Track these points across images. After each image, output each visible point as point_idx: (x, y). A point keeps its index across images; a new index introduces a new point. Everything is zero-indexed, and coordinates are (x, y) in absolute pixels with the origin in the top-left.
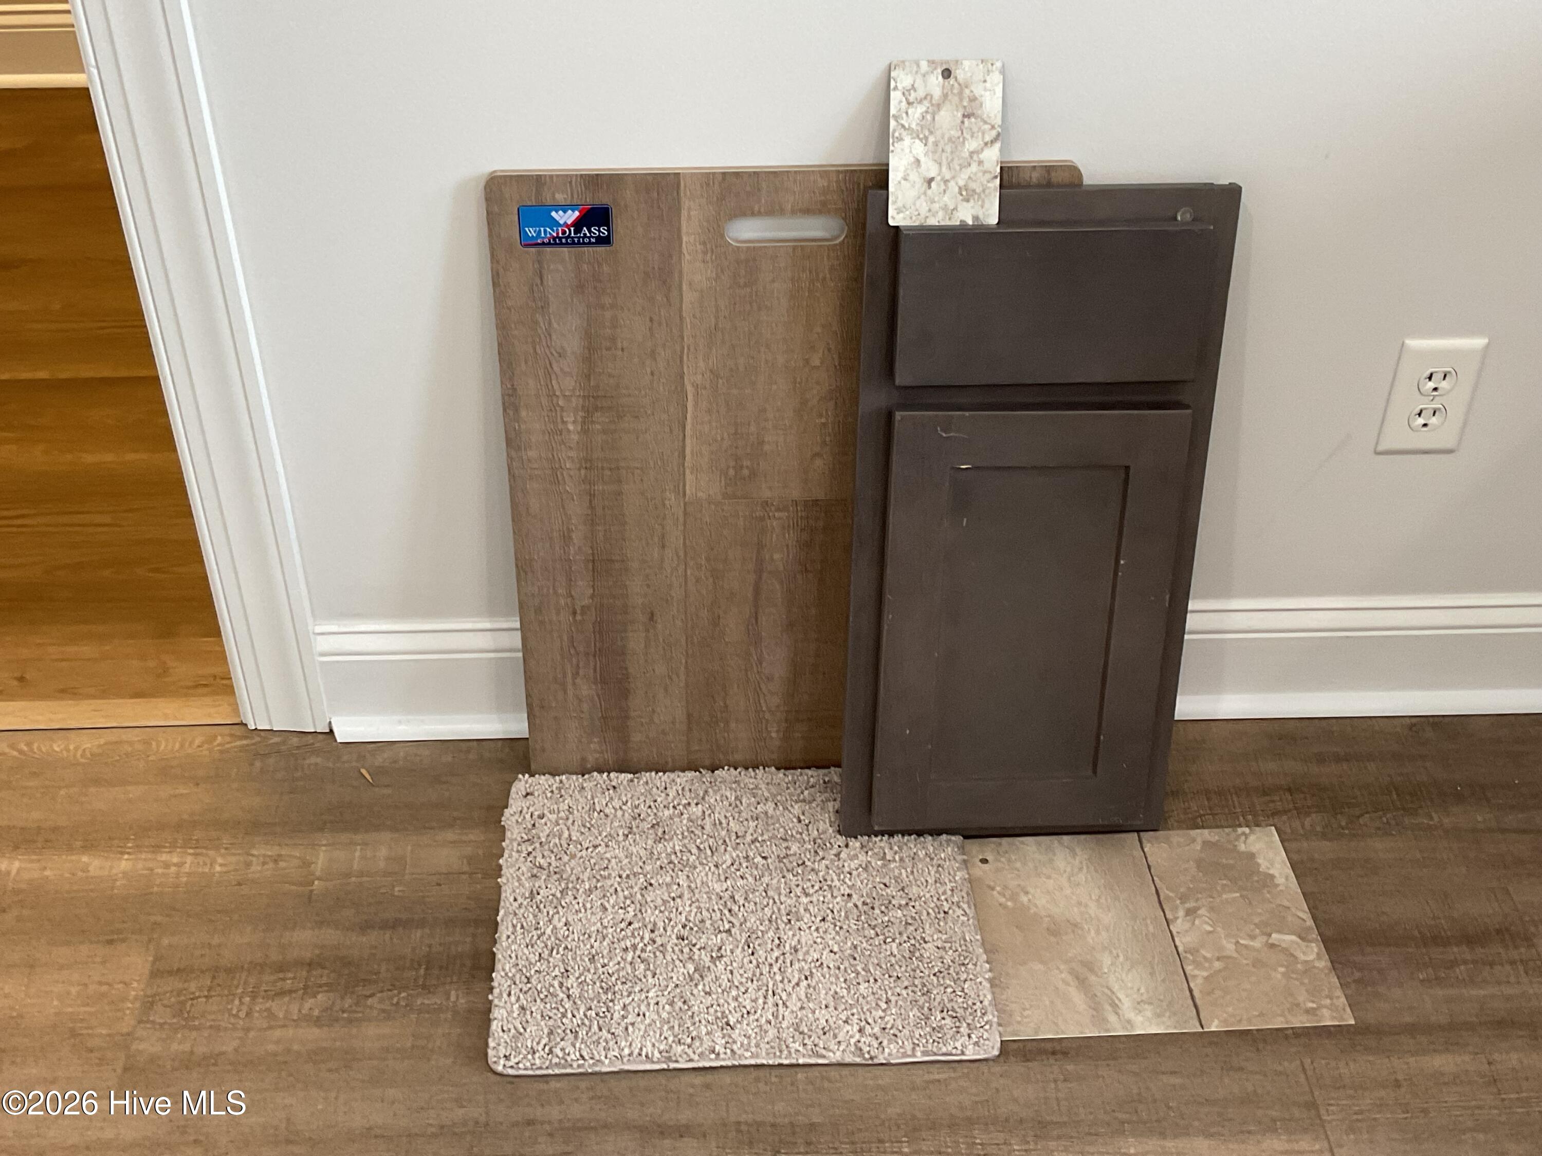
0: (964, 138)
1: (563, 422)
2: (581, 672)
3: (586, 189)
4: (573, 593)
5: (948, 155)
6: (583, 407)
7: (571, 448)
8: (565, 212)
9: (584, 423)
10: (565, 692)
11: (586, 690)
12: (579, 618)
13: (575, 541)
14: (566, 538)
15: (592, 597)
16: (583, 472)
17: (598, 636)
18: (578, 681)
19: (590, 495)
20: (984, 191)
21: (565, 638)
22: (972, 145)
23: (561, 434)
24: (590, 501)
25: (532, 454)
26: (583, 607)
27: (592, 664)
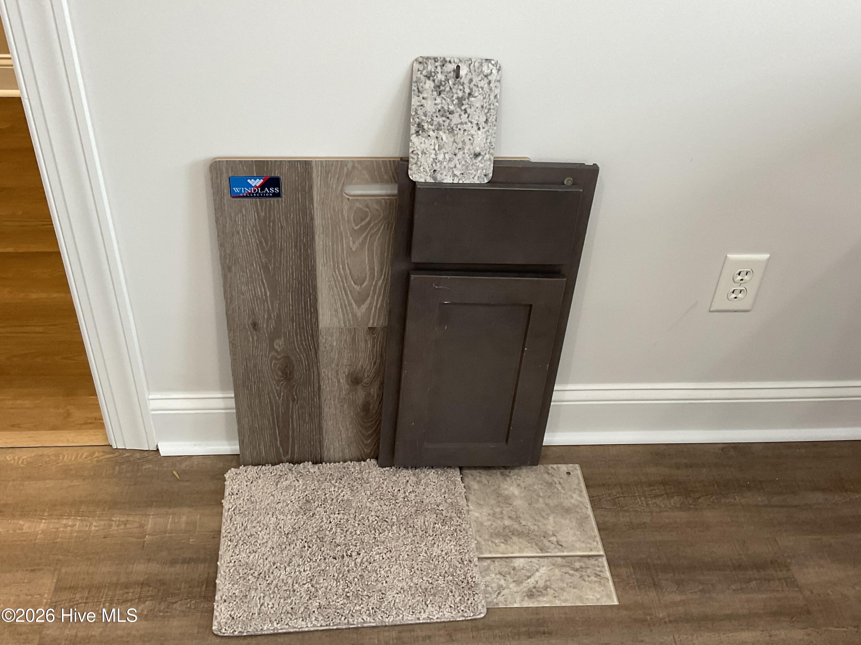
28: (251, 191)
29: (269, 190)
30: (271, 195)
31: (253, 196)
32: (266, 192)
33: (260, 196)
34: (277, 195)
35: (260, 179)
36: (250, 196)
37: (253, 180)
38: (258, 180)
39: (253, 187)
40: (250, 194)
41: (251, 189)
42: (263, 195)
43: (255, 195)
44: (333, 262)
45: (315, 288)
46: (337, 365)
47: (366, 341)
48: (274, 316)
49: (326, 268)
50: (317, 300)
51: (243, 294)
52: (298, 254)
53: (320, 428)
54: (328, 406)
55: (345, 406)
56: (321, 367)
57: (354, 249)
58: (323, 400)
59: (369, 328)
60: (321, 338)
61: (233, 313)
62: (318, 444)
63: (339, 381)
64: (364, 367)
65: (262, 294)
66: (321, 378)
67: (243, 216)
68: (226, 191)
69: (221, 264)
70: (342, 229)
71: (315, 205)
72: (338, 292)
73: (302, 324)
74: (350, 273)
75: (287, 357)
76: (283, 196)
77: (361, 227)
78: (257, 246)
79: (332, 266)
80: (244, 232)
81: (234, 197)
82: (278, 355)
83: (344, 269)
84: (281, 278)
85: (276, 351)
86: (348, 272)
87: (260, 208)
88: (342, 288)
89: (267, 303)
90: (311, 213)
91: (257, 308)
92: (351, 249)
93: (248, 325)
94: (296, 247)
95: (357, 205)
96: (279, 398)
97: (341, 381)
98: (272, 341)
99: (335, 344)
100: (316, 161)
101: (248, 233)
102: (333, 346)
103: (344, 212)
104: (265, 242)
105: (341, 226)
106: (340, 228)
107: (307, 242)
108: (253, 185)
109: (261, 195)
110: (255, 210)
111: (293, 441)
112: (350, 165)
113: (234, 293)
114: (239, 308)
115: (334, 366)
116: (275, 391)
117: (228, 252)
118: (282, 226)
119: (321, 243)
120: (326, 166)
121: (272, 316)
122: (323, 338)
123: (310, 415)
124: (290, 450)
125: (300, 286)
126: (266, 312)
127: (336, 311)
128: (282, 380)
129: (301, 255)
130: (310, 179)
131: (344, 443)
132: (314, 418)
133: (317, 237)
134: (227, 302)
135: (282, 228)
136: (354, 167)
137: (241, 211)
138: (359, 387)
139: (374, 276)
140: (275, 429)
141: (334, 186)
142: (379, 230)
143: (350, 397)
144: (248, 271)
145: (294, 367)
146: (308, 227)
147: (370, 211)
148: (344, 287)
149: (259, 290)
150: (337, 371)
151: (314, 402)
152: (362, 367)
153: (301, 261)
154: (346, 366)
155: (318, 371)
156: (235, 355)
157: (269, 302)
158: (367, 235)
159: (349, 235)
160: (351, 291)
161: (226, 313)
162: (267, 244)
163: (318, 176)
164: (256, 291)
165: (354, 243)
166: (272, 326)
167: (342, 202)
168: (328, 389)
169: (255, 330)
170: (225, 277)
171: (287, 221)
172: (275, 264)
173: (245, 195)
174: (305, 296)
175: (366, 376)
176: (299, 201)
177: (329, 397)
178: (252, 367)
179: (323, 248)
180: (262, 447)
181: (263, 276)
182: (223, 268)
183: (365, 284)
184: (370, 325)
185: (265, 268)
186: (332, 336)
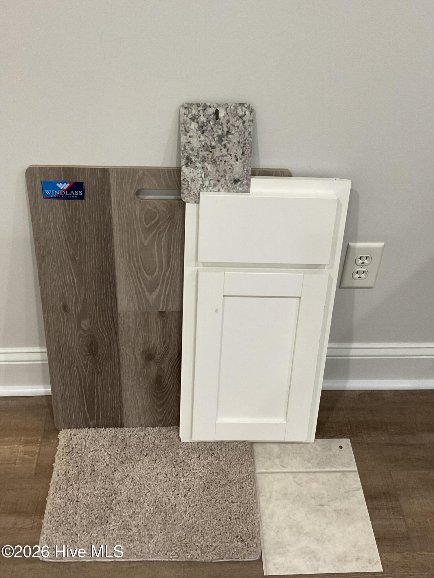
28: (60, 193)
29: (75, 193)
30: (76, 197)
31: (62, 198)
32: (72, 194)
33: (67, 198)
34: (82, 197)
35: (67, 184)
36: (59, 198)
37: (61, 184)
38: (65, 184)
39: (61, 190)
40: (59, 196)
41: (60, 192)
42: (69, 197)
43: (63, 196)
44: (129, 254)
45: (114, 277)
46: (134, 343)
47: (157, 323)
48: (81, 300)
49: (123, 260)
50: (115, 288)
51: (55, 281)
52: (100, 247)
53: (121, 397)
54: (127, 378)
55: (141, 378)
56: (121, 345)
57: (145, 244)
58: (122, 373)
59: (159, 312)
60: (120, 320)
61: (47, 296)
62: (119, 411)
63: (135, 357)
64: (156, 346)
65: (70, 281)
66: (120, 354)
67: (54, 214)
68: (40, 193)
69: (36, 255)
70: (135, 227)
71: (113, 206)
72: (133, 280)
73: (104, 308)
74: (143, 265)
75: (92, 336)
76: (86, 198)
77: (151, 225)
78: (66, 241)
79: (128, 258)
80: (55, 228)
81: (46, 198)
82: (85, 333)
83: (138, 261)
84: (86, 269)
85: (83, 330)
86: (141, 264)
87: (67, 208)
88: (136, 277)
89: (75, 289)
90: (109, 213)
91: (66, 293)
92: (143, 244)
93: (60, 307)
94: (98, 241)
95: (147, 206)
96: (86, 370)
97: (137, 356)
98: (79, 322)
99: (131, 325)
100: (112, 169)
101: (58, 229)
102: (130, 327)
103: (137, 213)
104: (72, 237)
105: (135, 225)
106: (133, 226)
107: (107, 238)
108: (62, 188)
109: (68, 196)
110: (63, 209)
111: (98, 408)
112: (141, 172)
113: (47, 280)
114: (52, 293)
115: (130, 344)
116: (82, 364)
117: (42, 245)
118: (86, 224)
119: (118, 238)
120: (121, 173)
121: (79, 300)
122: (122, 320)
123: (111, 386)
124: (95, 415)
125: (101, 274)
126: (74, 296)
127: (132, 296)
128: (88, 355)
129: (102, 248)
130: (108, 184)
131: (140, 411)
132: (115, 389)
133: (115, 234)
134: (41, 287)
135: (86, 225)
136: (144, 174)
137: (52, 210)
138: (152, 363)
139: (163, 268)
140: (83, 397)
141: (128, 190)
142: (165, 228)
143: (144, 371)
144: (58, 261)
145: (98, 344)
146: (107, 224)
147: (158, 213)
148: (138, 276)
149: (68, 277)
150: (134, 348)
151: (115, 374)
152: (154, 345)
153: (102, 254)
154: (141, 344)
155: (118, 349)
156: (49, 332)
157: (76, 289)
158: (156, 232)
159: (141, 232)
160: (143, 280)
161: (41, 296)
162: (74, 238)
163: (115, 182)
164: (66, 279)
165: (145, 239)
166: (79, 309)
167: (135, 204)
168: (126, 364)
169: (65, 311)
170: (40, 267)
171: (90, 219)
172: (80, 255)
173: (55, 196)
174: (106, 283)
175: (157, 353)
176: (99, 202)
177: (127, 371)
178: (63, 344)
179: (120, 243)
180: (72, 412)
181: (71, 266)
182: (38, 258)
183: (155, 274)
184: (160, 310)
185: (73, 259)
186: (129, 318)
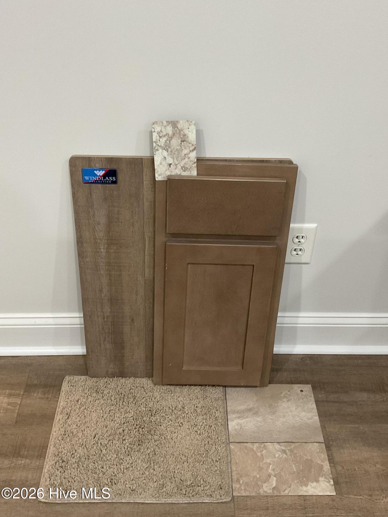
0: (182, 150)
1: (100, 249)
2: (107, 339)
3: (107, 162)
4: (104, 311)
5: (176, 155)
6: (107, 243)
7: (102, 258)
8: (99, 171)
9: (107, 249)
10: (100, 346)
11: (108, 346)
12: (106, 320)
13: (104, 292)
14: (101, 291)
15: (111, 312)
16: (107, 267)
17: (113, 327)
18: (106, 343)
19: (110, 275)
20: (191, 168)
21: (100, 327)
22: (185, 151)
23: (99, 253)
24: (110, 278)
25: (88, 260)
26: (107, 316)
27: (110, 337)
